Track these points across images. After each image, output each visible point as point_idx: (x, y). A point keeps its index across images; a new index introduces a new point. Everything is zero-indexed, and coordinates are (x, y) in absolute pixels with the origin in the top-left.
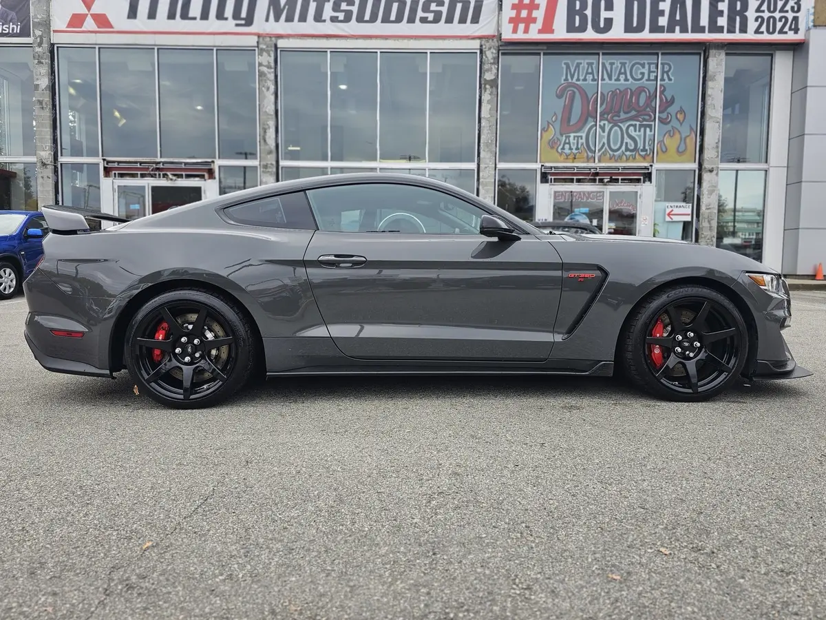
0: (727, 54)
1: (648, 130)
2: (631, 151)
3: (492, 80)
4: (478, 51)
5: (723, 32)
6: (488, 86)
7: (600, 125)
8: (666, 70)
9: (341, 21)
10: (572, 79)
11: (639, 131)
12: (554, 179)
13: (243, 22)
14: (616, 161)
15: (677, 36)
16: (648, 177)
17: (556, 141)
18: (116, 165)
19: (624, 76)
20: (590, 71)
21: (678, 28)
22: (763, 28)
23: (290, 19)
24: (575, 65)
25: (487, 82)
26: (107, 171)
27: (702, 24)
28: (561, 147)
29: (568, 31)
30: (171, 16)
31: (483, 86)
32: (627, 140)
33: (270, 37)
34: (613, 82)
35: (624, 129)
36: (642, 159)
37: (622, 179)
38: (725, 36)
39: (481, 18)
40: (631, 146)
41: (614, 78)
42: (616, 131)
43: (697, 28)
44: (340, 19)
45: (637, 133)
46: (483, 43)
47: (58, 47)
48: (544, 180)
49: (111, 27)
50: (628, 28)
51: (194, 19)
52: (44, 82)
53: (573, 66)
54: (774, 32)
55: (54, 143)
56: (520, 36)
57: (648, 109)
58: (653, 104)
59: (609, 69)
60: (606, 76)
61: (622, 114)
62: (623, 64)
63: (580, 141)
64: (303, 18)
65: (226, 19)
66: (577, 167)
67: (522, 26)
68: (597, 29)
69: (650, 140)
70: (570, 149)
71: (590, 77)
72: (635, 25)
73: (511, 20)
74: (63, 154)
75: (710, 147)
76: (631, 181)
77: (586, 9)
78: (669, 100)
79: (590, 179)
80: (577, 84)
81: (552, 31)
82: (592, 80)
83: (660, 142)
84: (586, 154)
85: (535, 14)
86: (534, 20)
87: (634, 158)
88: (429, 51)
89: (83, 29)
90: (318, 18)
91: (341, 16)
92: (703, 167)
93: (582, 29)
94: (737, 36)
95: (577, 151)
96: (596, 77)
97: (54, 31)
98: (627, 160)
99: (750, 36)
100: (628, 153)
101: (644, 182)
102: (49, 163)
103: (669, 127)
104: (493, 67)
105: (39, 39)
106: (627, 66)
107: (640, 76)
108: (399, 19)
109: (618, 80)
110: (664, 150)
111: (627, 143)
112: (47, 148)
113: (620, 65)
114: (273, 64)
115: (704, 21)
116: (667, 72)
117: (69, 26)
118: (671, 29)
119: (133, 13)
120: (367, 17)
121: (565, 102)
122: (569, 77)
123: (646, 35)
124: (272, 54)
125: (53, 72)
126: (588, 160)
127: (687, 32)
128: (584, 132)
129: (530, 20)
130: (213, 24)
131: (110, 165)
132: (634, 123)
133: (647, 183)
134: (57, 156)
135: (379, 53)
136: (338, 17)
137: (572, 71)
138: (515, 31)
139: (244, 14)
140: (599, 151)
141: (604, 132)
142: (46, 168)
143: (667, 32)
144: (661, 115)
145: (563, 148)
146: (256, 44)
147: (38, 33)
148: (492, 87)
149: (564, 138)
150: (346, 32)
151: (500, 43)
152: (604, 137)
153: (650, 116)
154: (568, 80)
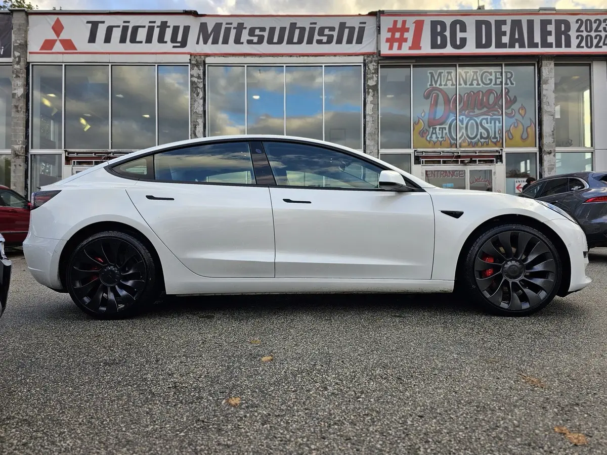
0: (556, 65)
1: (497, 122)
2: (484, 138)
3: (373, 86)
4: (362, 65)
5: (552, 47)
6: (370, 90)
7: (459, 119)
8: (508, 77)
9: (255, 43)
10: (436, 85)
11: (491, 123)
12: (425, 161)
13: (179, 45)
14: (473, 147)
15: (517, 50)
16: (499, 158)
17: (425, 131)
18: (75, 155)
19: (476, 82)
20: (449, 78)
21: (517, 45)
22: (583, 44)
23: (215, 42)
24: (437, 74)
25: (370, 87)
26: (68, 160)
27: (535, 41)
28: (430, 136)
29: (432, 48)
30: (123, 40)
31: (367, 90)
32: (481, 130)
33: (200, 56)
34: (468, 86)
35: (479, 122)
36: (494, 145)
37: (479, 161)
38: (554, 50)
39: (363, 40)
40: (484, 134)
41: (468, 84)
42: (472, 123)
43: (533, 45)
44: (254, 41)
45: (489, 125)
46: (366, 58)
47: (32, 65)
48: (417, 161)
49: (76, 49)
50: (479, 45)
51: (141, 42)
52: (20, 91)
53: (436, 75)
54: (591, 47)
55: (26, 138)
56: (395, 51)
57: (497, 107)
58: (500, 103)
59: (464, 77)
60: (462, 82)
61: (476, 110)
62: (476, 73)
63: (444, 131)
64: (225, 41)
65: (166, 42)
66: (443, 152)
67: (396, 45)
68: (454, 46)
69: (499, 130)
70: (437, 138)
71: (449, 83)
72: (484, 42)
73: (388, 40)
74: (34, 147)
75: (547, 135)
76: (486, 162)
77: (445, 31)
78: (512, 99)
79: (454, 161)
80: (441, 89)
81: (420, 48)
82: (452, 85)
83: (508, 131)
84: (449, 142)
85: (406, 35)
86: (406, 40)
87: (487, 145)
88: (323, 65)
89: (53, 51)
90: (238, 41)
91: (255, 39)
92: (543, 150)
93: (443, 45)
94: (563, 50)
95: (442, 139)
96: (455, 83)
97: (30, 53)
98: (482, 146)
99: (574, 49)
100: (482, 140)
101: (497, 163)
102: (21, 154)
103: (513, 120)
104: (374, 75)
105: (17, 59)
106: (478, 74)
107: (489, 82)
108: (300, 41)
109: (472, 84)
110: (511, 137)
111: (481, 133)
112: (20, 142)
113: (472, 74)
114: (202, 76)
115: (537, 39)
116: (510, 79)
117: (42, 48)
118: (512, 46)
119: (92, 39)
120: (275, 40)
121: (431, 102)
122: (433, 83)
123: (493, 50)
124: (202, 68)
125: (27, 84)
126: (451, 146)
127: (525, 47)
128: (447, 125)
129: (402, 40)
130: (155, 46)
131: (71, 155)
132: (486, 117)
133: (499, 163)
134: (28, 149)
135: (285, 67)
136: (253, 40)
137: (436, 79)
138: (391, 48)
139: (179, 39)
140: (460, 138)
141: (463, 124)
142: (19, 158)
143: (509, 48)
144: (508, 111)
145: (431, 137)
146: (189, 62)
147: (17, 54)
148: (373, 91)
149: (431, 129)
150: (259, 51)
151: (379, 58)
152: (463, 127)
153: (499, 112)
154: (433, 85)
